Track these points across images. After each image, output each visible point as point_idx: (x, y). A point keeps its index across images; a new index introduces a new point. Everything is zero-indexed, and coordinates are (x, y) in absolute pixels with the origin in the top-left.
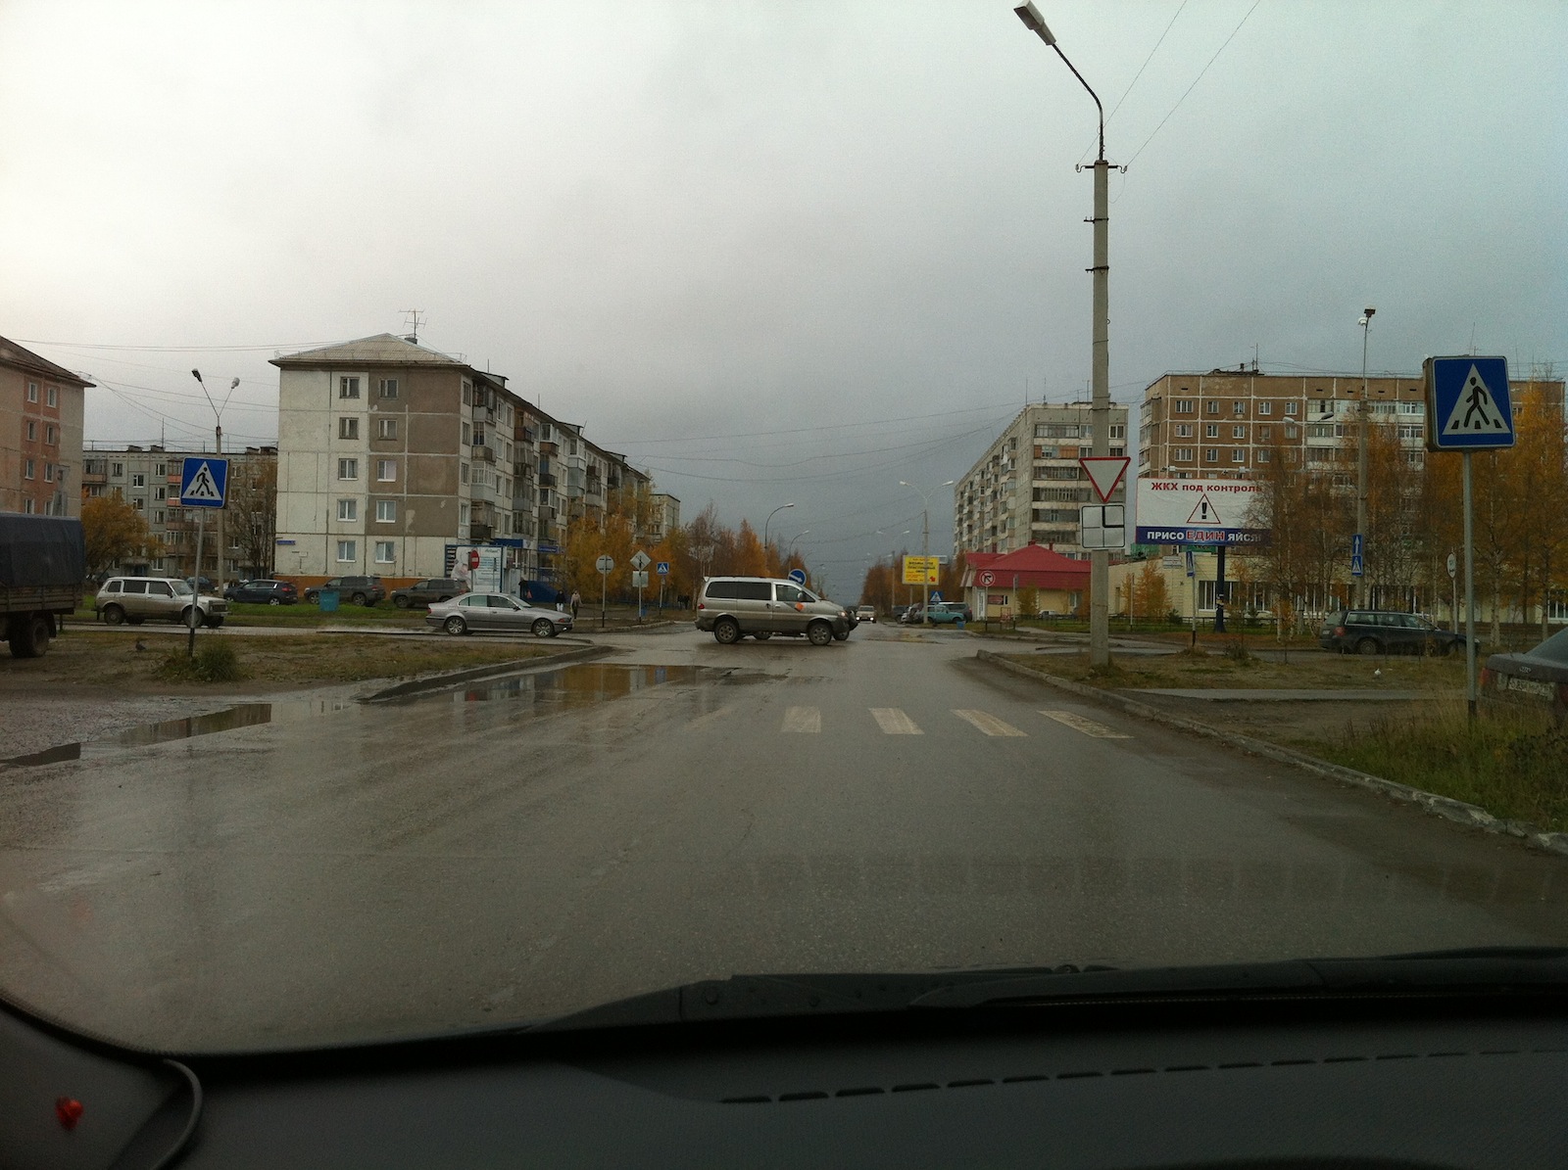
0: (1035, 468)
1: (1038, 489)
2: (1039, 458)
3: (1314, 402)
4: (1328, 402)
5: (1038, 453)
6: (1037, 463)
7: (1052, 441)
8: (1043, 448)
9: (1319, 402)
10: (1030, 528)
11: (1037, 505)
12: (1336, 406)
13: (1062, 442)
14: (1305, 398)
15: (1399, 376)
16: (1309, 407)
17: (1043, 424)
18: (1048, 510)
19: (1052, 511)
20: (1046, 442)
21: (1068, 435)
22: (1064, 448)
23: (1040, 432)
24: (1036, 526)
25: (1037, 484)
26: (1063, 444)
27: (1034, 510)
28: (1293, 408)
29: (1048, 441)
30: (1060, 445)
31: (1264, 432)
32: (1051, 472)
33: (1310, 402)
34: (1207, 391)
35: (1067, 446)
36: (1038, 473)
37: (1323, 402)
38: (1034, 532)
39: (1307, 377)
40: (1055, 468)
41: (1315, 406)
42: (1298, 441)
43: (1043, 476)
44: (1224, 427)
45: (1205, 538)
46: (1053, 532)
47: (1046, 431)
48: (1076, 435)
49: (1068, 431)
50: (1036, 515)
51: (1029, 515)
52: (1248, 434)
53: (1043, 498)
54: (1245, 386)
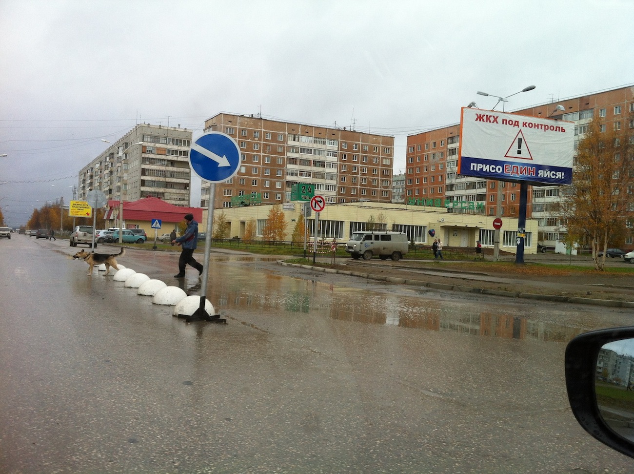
0: (143, 158)
1: (145, 169)
2: (145, 153)
3: (290, 135)
4: (297, 136)
5: (144, 150)
6: (144, 155)
7: (152, 145)
8: (147, 148)
9: (293, 136)
10: (140, 190)
11: (143, 178)
12: (300, 139)
13: (158, 145)
14: (287, 133)
15: (328, 127)
16: (289, 138)
17: (148, 135)
18: (150, 181)
19: (152, 181)
20: (150, 145)
21: (161, 142)
22: (158, 149)
23: (146, 139)
24: (143, 189)
25: (144, 166)
26: (158, 147)
27: (142, 180)
28: (281, 137)
29: (149, 144)
30: (156, 147)
31: (268, 148)
32: (152, 161)
33: (289, 135)
34: (241, 124)
35: (160, 148)
36: (144, 160)
37: (294, 136)
38: (142, 192)
39: (288, 123)
40: (154, 159)
41: (291, 138)
42: (283, 154)
43: (147, 163)
44: (249, 143)
45: (519, 173)
46: (152, 192)
47: (149, 139)
48: (165, 142)
49: (161, 140)
50: (143, 183)
51: (139, 183)
52: (260, 148)
53: (147, 174)
54: (260, 124)
